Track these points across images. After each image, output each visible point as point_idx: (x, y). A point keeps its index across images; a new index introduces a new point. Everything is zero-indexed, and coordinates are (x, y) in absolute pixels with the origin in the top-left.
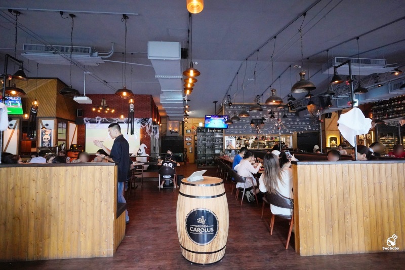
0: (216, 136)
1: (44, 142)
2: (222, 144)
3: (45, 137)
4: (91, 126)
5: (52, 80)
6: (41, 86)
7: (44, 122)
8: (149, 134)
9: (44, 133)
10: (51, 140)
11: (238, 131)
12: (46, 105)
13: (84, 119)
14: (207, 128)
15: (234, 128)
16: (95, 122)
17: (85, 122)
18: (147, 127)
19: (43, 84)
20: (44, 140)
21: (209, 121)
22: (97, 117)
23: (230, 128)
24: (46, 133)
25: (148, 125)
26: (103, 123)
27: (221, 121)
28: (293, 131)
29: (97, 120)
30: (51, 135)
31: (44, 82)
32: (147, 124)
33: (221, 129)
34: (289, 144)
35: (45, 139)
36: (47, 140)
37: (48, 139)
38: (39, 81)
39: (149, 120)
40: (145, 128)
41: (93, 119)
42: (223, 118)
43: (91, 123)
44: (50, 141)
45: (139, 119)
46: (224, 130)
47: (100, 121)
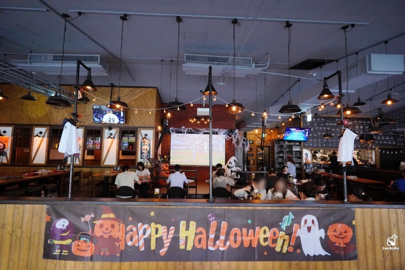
0: (294, 150)
1: (143, 153)
2: (301, 158)
3: (144, 147)
4: (177, 136)
5: (151, 89)
6: (140, 95)
7: (144, 132)
8: (235, 146)
9: (143, 144)
10: (150, 150)
11: (317, 144)
12: (146, 114)
13: (171, 129)
14: (285, 141)
15: (313, 141)
16: (181, 133)
17: (171, 132)
18: (234, 139)
19: (142, 93)
20: (143, 151)
21: (289, 133)
22: (183, 127)
23: (309, 141)
24: (145, 144)
25: (235, 136)
26: (189, 133)
27: (301, 134)
28: (376, 146)
29: (183, 131)
30: (150, 145)
31: (144, 91)
32: (233, 136)
33: (300, 142)
34: (370, 160)
35: (144, 149)
36: (146, 151)
37: (147, 149)
38: (139, 90)
39: (236, 131)
40: (232, 139)
41: (179, 129)
42: (304, 131)
43: (176, 133)
44: (149, 152)
45: (225, 130)
46: (302, 143)
47: (186, 131)
